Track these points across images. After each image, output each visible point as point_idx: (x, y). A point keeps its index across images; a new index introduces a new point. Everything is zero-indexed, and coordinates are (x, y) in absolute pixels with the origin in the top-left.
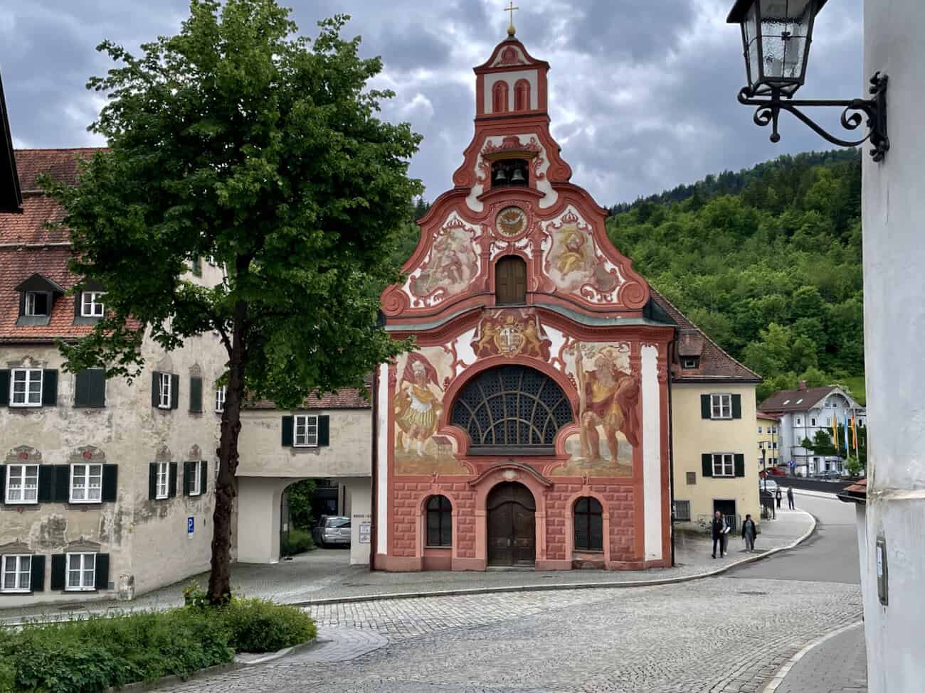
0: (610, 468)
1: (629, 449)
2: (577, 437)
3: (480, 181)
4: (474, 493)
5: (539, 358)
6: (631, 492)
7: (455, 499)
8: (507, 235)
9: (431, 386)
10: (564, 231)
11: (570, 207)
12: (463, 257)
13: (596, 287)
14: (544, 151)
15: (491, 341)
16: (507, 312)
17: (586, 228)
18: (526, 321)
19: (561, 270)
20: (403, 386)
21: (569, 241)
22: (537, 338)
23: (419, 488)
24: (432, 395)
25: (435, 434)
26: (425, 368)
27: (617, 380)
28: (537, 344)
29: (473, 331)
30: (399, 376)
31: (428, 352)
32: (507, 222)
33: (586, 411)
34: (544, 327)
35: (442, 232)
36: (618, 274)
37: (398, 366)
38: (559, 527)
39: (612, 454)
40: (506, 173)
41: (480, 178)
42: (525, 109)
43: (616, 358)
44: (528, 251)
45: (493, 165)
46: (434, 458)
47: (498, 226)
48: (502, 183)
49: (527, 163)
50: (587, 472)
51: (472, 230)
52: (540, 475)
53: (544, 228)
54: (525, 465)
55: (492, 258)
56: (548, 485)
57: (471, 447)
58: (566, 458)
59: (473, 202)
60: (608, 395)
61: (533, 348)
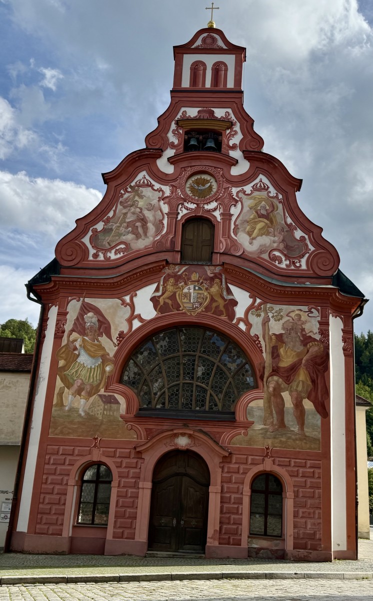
0: (296, 439)
1: (318, 420)
2: (261, 403)
3: (172, 146)
4: (140, 461)
5: (224, 317)
6: (319, 468)
7: (117, 467)
9: (104, 340)
10: (255, 198)
11: (261, 176)
12: (149, 215)
13: (285, 253)
14: (238, 124)
15: (173, 297)
16: (193, 268)
17: (277, 197)
18: (212, 279)
19: (250, 234)
20: (71, 338)
21: (259, 208)
22: (223, 298)
23: (76, 452)
24: (104, 349)
25: (102, 392)
26: (99, 320)
27: (305, 345)
28: (221, 303)
29: (154, 286)
30: (68, 327)
31: (103, 304)
32: (196, 187)
33: (271, 375)
34: (231, 286)
35: (129, 190)
36: (308, 242)
37: (68, 317)
38: (236, 506)
39: (298, 424)
40: (199, 140)
41: (173, 143)
42: (222, 86)
44: (217, 214)
45: (186, 133)
46: (97, 418)
47: (187, 188)
49: (221, 134)
50: (269, 442)
51: (161, 190)
52: (217, 443)
53: (235, 194)
54: (201, 431)
55: (179, 217)
56: (227, 454)
57: (140, 410)
58: (248, 425)
59: (164, 164)
60: (295, 359)
61: (217, 307)
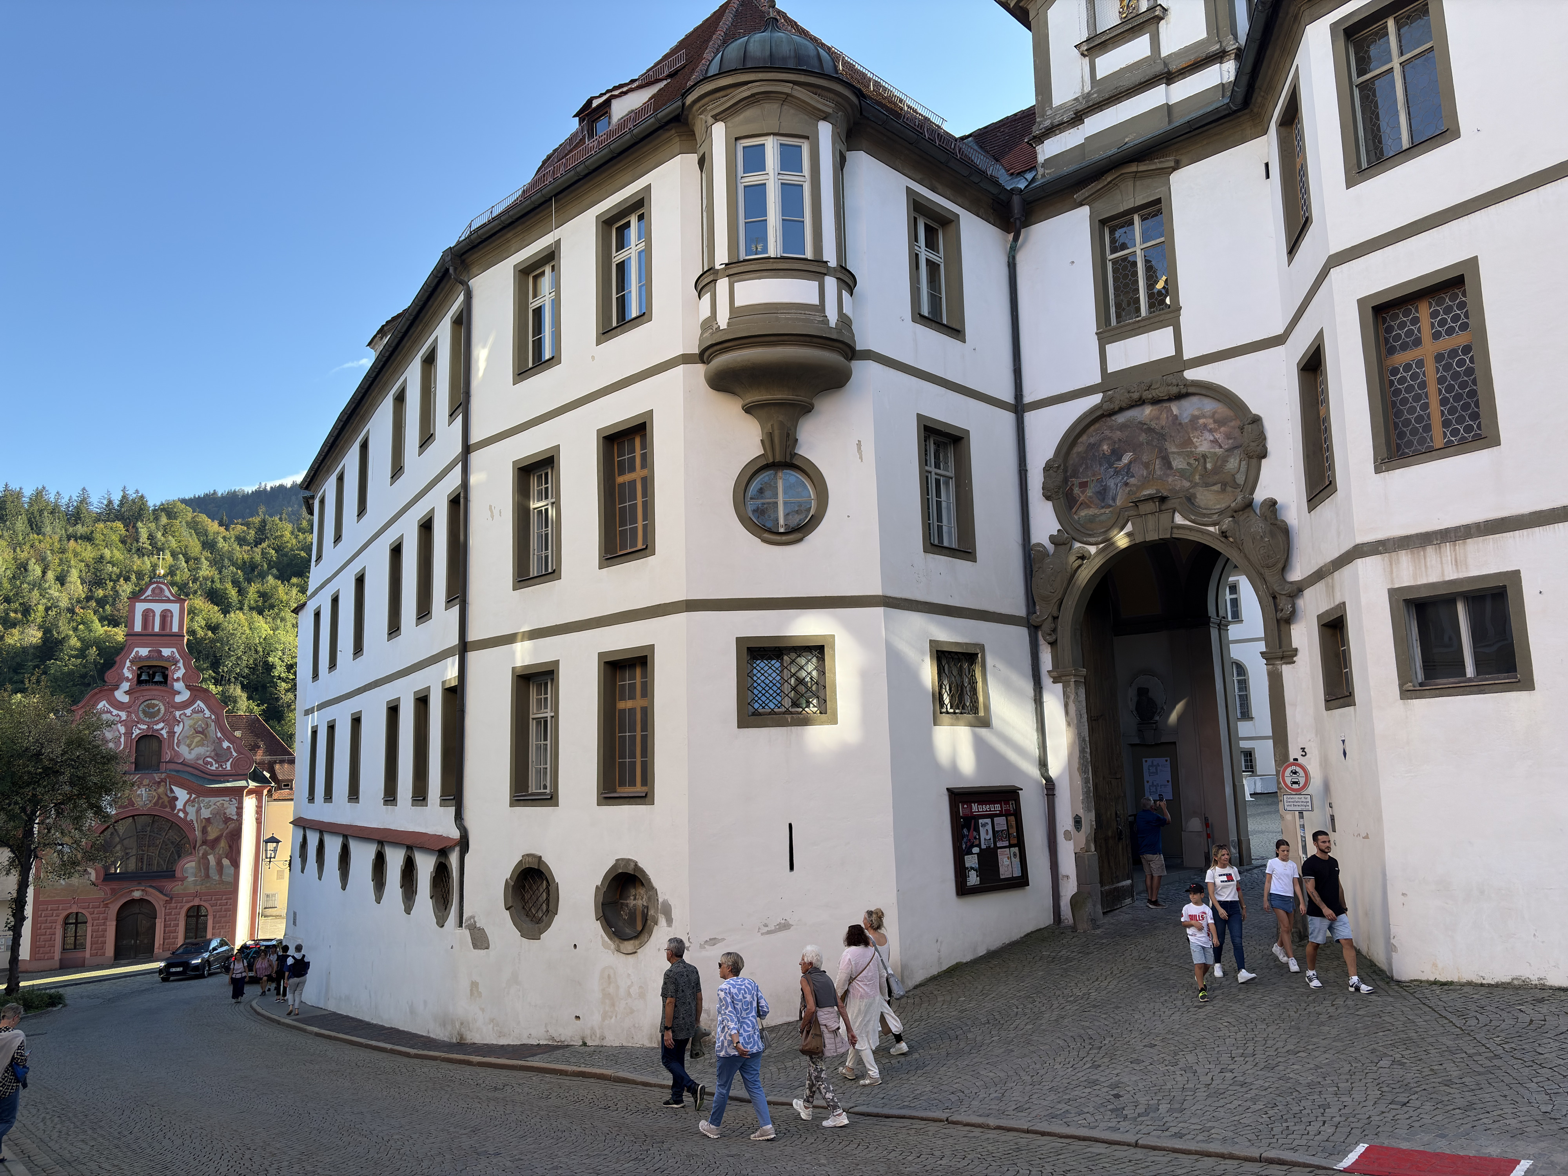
0: (216, 884)
1: (232, 870)
2: (193, 864)
4: (107, 909)
5: (168, 810)
6: (230, 899)
7: (90, 914)
8: (147, 720)
10: (193, 719)
11: (199, 702)
13: (215, 758)
14: (181, 661)
16: (144, 776)
17: (210, 717)
18: (159, 783)
19: (189, 746)
21: (196, 726)
22: (167, 796)
23: (60, 908)
27: (226, 824)
28: (166, 799)
32: (147, 712)
33: (201, 845)
34: (173, 787)
35: (92, 716)
36: (232, 750)
38: (174, 928)
39: (218, 875)
40: (149, 675)
41: (128, 677)
42: (168, 630)
43: (226, 809)
44: (164, 732)
45: (139, 669)
46: (74, 885)
47: (140, 712)
48: (146, 682)
49: (167, 669)
50: (198, 888)
51: (118, 715)
52: (161, 892)
53: (178, 716)
54: (151, 886)
55: (134, 736)
56: (168, 899)
57: (106, 875)
58: (184, 879)
59: (121, 695)
60: (219, 833)
61: (163, 803)
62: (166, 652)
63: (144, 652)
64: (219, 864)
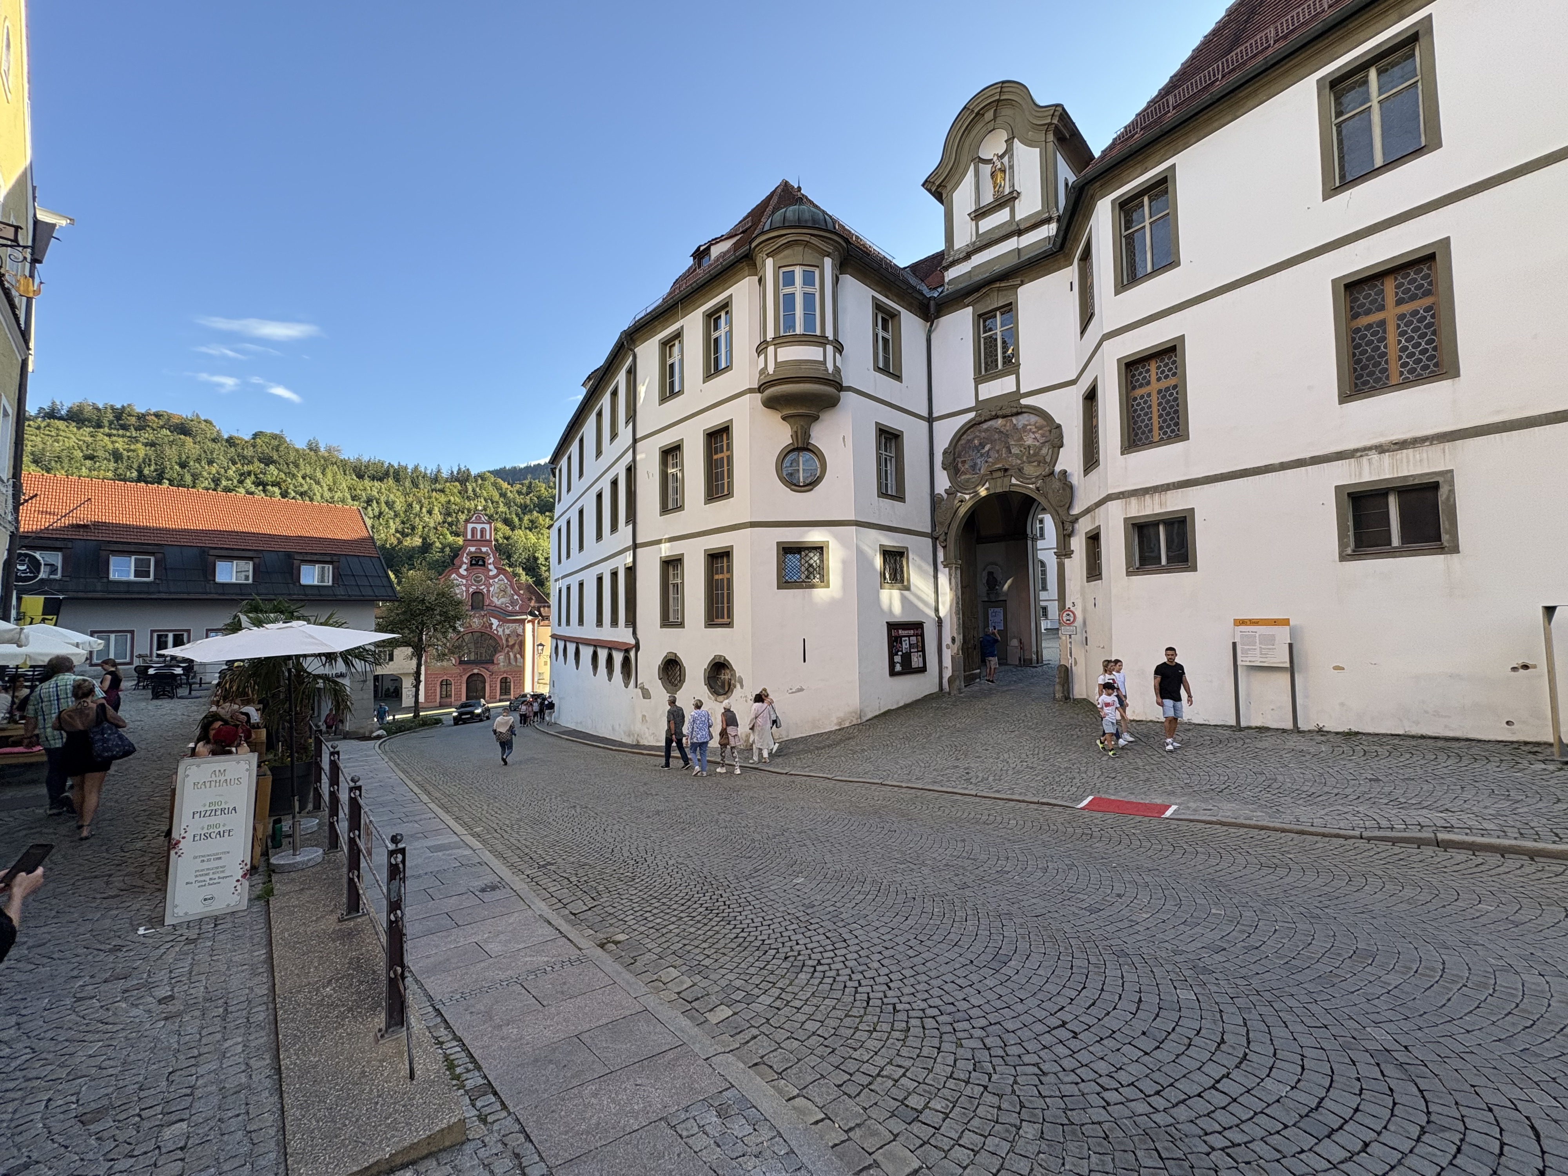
0: (514, 667)
1: (521, 660)
2: (502, 657)
4: (461, 678)
5: (489, 629)
6: (521, 675)
7: (454, 680)
8: (476, 584)
10: (499, 584)
11: (501, 575)
14: (492, 554)
15: (469, 623)
17: (507, 583)
18: (484, 616)
19: (497, 598)
21: (500, 588)
22: (488, 622)
23: (438, 677)
27: (518, 637)
28: (488, 624)
32: (476, 579)
33: (505, 648)
34: (491, 618)
36: (519, 600)
38: (495, 688)
41: (465, 562)
42: (484, 538)
43: (517, 630)
44: (485, 590)
45: (471, 558)
48: (474, 565)
49: (485, 558)
51: (462, 581)
52: (488, 670)
53: (491, 582)
54: (482, 667)
55: (470, 592)
56: (491, 674)
57: (460, 661)
58: (498, 664)
59: (462, 571)
60: (514, 642)
61: (486, 626)
62: (484, 549)
63: (473, 549)
64: (515, 657)
